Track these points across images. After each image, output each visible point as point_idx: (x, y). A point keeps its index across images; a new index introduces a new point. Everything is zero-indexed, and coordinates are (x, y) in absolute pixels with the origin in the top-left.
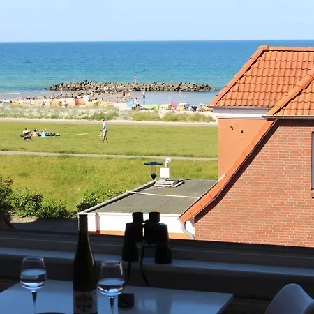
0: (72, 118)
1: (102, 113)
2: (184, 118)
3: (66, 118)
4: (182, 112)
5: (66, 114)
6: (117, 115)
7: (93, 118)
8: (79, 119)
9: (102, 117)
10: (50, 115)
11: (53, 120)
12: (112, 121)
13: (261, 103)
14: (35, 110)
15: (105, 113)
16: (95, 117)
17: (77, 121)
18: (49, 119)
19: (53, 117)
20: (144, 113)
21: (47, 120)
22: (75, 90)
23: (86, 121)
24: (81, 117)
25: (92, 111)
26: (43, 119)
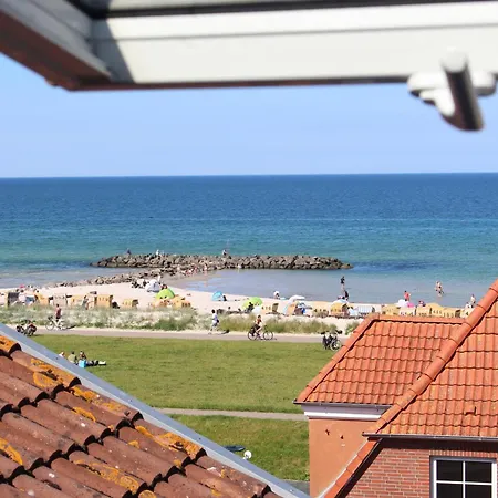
0: (126, 327)
1: (172, 319)
2: (294, 327)
3: (119, 326)
4: (291, 318)
5: (117, 320)
6: (194, 322)
7: (157, 327)
8: (137, 328)
9: (171, 326)
10: (94, 321)
11: (99, 329)
12: (187, 331)
13: (368, 399)
14: (72, 313)
15: (176, 318)
16: (161, 325)
17: (133, 331)
18: (93, 329)
19: (99, 325)
20: (235, 320)
21: (90, 329)
22: (136, 266)
23: (148, 331)
24: (141, 325)
25: (157, 316)
26: (84, 328)
